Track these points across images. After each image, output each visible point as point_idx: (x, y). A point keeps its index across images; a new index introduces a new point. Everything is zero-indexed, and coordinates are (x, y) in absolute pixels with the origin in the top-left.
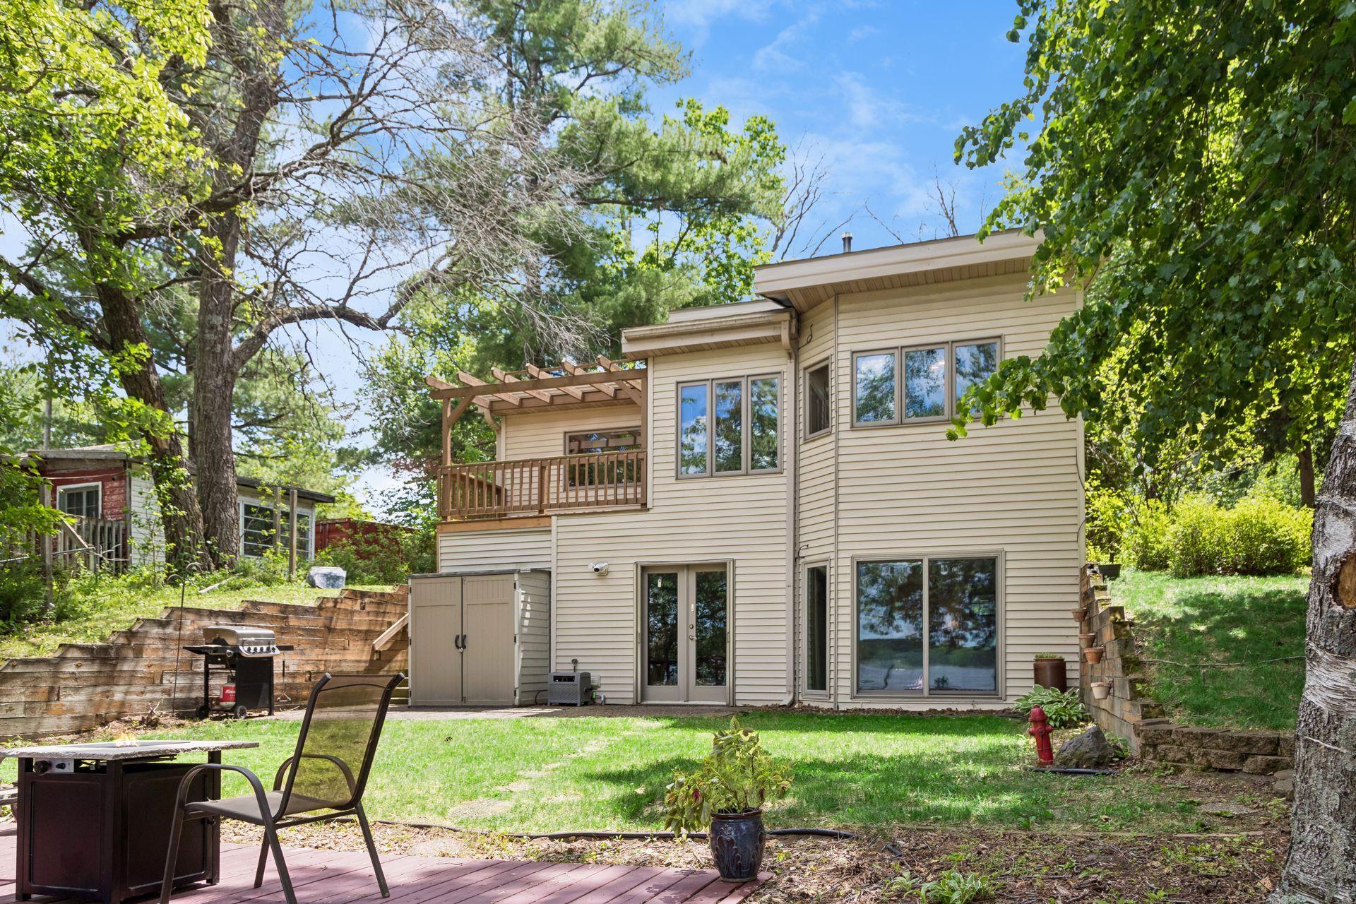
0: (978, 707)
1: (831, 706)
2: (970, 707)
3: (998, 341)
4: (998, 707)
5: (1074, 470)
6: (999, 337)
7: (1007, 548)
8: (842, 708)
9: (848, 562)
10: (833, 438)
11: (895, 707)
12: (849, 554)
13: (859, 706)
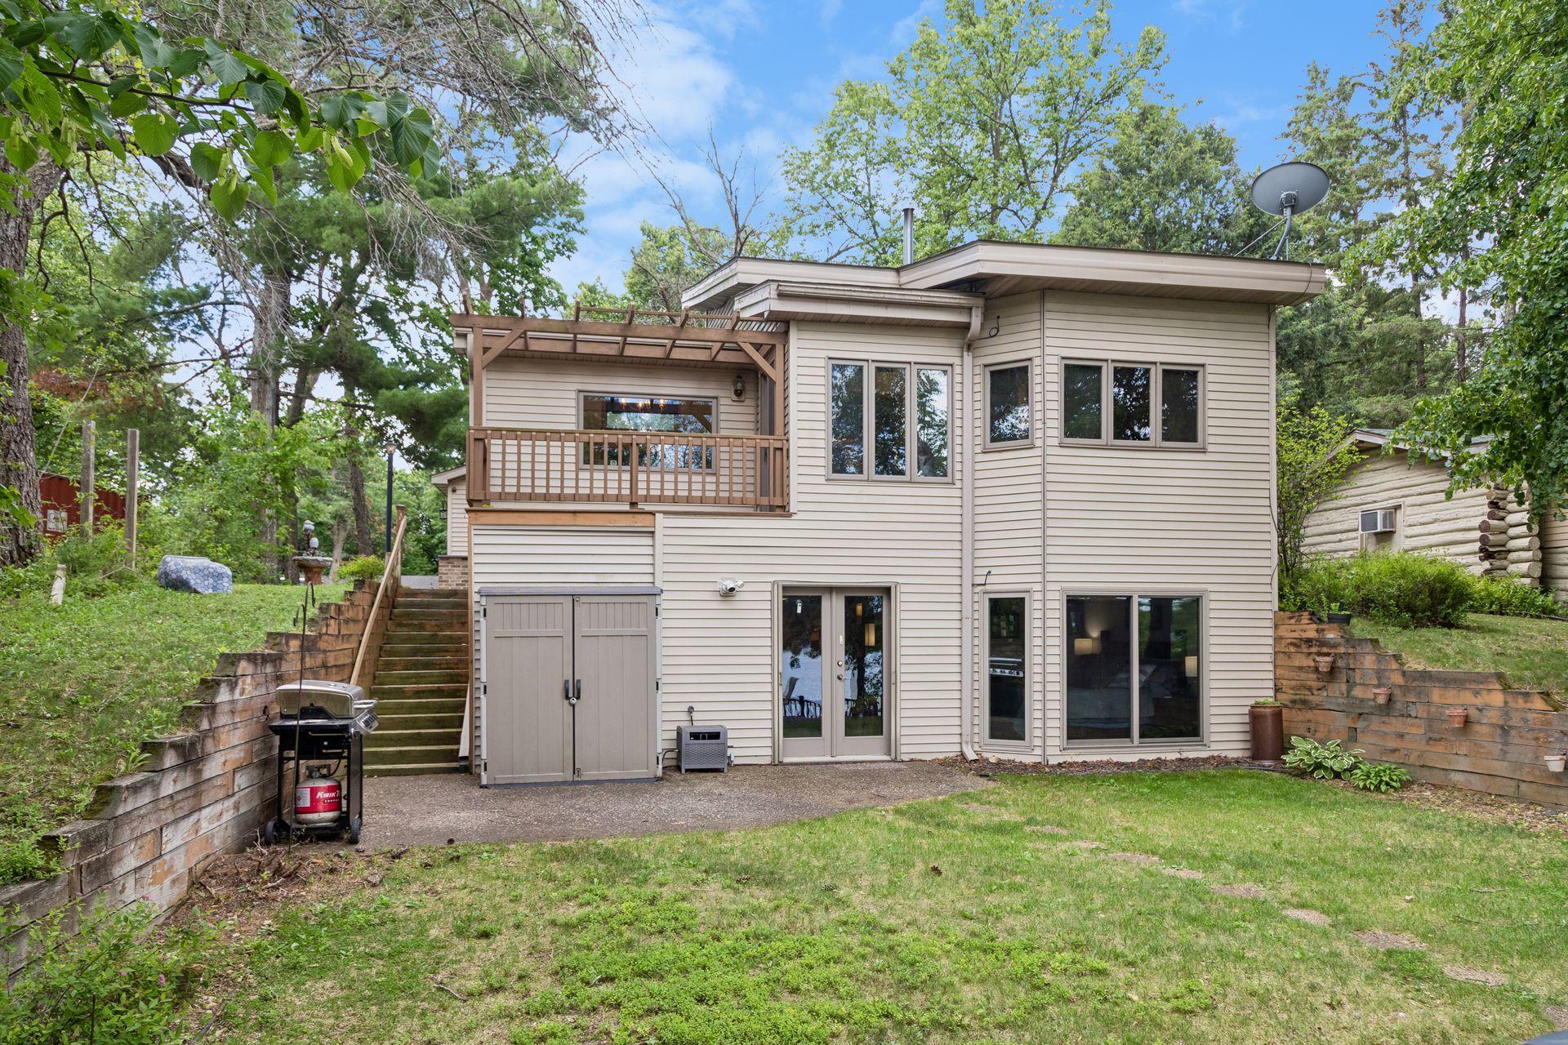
0: (1184, 755)
1: (1038, 759)
2: (1178, 756)
3: (1200, 369)
4: (1204, 755)
5: (1267, 511)
6: (1203, 366)
7: (1210, 588)
8: (1053, 761)
9: (1057, 596)
10: (1038, 452)
11: (1105, 758)
12: (1057, 587)
13: (1069, 759)
